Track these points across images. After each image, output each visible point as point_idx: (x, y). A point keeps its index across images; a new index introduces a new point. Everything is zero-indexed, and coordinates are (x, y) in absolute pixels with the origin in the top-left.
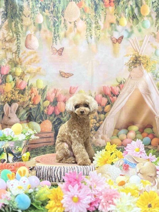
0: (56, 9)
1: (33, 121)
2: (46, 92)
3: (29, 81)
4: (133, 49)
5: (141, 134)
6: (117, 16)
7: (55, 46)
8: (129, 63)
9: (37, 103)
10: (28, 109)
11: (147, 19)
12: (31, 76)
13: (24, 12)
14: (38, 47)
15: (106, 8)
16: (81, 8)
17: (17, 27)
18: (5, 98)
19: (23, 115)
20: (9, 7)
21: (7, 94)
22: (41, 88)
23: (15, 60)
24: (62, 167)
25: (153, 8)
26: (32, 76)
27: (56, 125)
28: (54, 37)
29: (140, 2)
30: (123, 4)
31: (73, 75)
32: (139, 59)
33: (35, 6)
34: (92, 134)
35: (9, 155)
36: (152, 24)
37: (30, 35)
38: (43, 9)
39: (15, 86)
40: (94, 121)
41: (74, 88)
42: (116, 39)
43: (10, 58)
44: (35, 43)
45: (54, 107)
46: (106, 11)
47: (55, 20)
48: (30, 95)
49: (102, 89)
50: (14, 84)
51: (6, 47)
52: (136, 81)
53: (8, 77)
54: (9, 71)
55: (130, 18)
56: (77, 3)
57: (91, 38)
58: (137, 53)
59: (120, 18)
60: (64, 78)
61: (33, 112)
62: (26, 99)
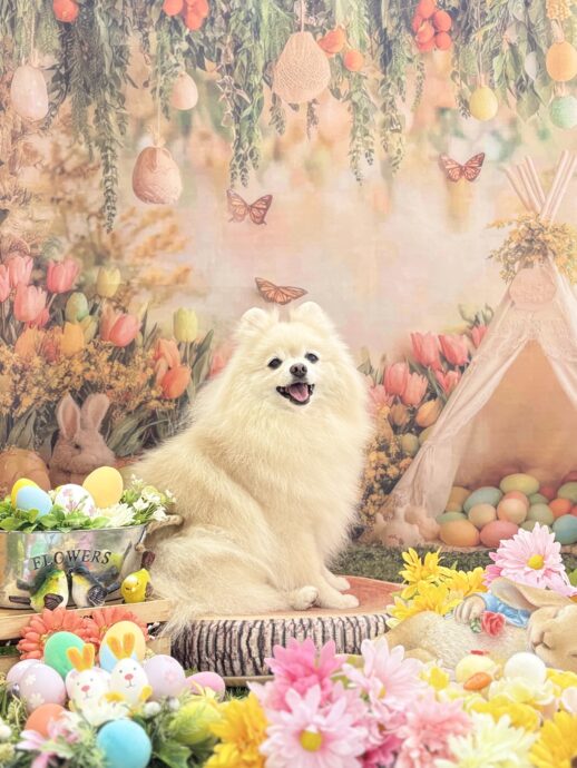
0: (243, 58)
2: (206, 354)
3: (146, 315)
4: (519, 200)
5: (548, 504)
6: (464, 86)
7: (239, 189)
8: (506, 250)
9: (176, 392)
10: (144, 415)
11: (568, 93)
12: (155, 297)
13: (131, 70)
14: (179, 194)
15: (422, 55)
16: (334, 56)
17: (103, 121)
18: (61, 376)
19: (127, 436)
20: (76, 51)
21: (68, 362)
22: (191, 339)
23: (96, 241)
24: (267, 622)
26: (158, 297)
28: (237, 160)
29: (544, 34)
30: (481, 39)
31: (304, 292)
32: (540, 236)
33: (167, 44)
34: (374, 503)
35: (76, 579)
37: (152, 152)
38: (197, 57)
39: (97, 333)
40: (379, 459)
42: (460, 166)
43: (82, 232)
44: (169, 178)
46: (422, 64)
47: (239, 97)
48: (153, 367)
49: (410, 345)
50: (93, 327)
51: (66, 193)
52: (530, 316)
53: (74, 303)
54: (76, 281)
55: (508, 91)
56: (319, 36)
58: (531, 214)
59: (473, 89)
61: (163, 427)
62: (138, 379)
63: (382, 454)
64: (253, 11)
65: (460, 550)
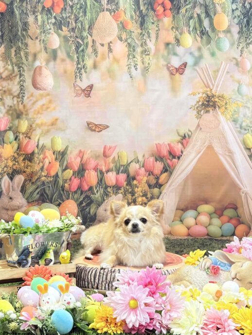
0: (79, 25)
1: (47, 202)
2: (66, 156)
3: (39, 140)
4: (203, 84)
5: (219, 218)
6: (177, 33)
7: (79, 83)
8: (198, 105)
9: (53, 173)
10: (39, 183)
11: (224, 36)
12: (42, 131)
13: (30, 32)
14: (53, 84)
15: (158, 20)
16: (119, 22)
17: (18, 55)
18: (3, 167)
19: (32, 193)
20: (6, 25)
21: (6, 161)
22: (59, 150)
23: (17, 109)
25: (234, 18)
26: (44, 132)
27: (84, 206)
28: (78, 70)
29: (213, 10)
30: (185, 11)
31: (108, 127)
32: (213, 99)
33: (46, 20)
36: (232, 44)
37: (40, 68)
38: (59, 25)
39: (18, 148)
40: (143, 200)
41: (110, 148)
42: (176, 69)
43: (10, 105)
44: (48, 80)
45: (80, 179)
46: (158, 24)
47: (77, 42)
48: (42, 162)
49: (155, 149)
50: (16, 146)
51: (3, 87)
52: (208, 134)
53: (8, 135)
54: (8, 126)
55: (197, 35)
56: (113, 14)
57: (136, 69)
58: (208, 89)
59: (181, 34)
60: (93, 132)
61: (47, 188)
62: (36, 168)
63: (144, 198)
64: (83, 4)
65: (180, 238)
